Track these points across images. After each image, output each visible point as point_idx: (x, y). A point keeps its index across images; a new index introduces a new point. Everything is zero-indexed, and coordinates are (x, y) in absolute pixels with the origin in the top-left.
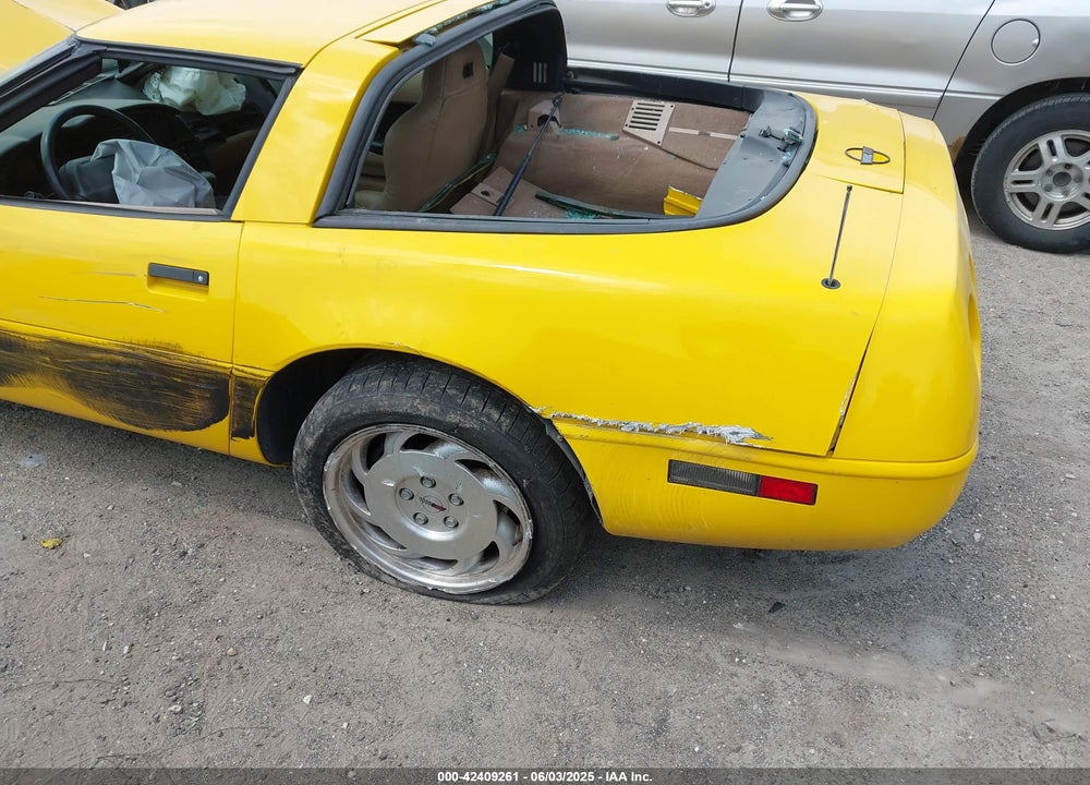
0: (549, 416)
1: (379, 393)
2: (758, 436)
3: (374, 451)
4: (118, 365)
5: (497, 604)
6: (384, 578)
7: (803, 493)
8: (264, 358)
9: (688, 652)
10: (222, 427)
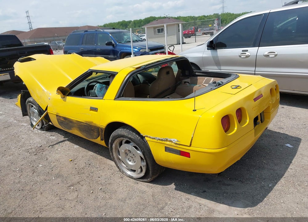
0: (144, 136)
1: (119, 131)
2: (178, 141)
3: (121, 144)
4: (85, 125)
5: (143, 182)
6: (124, 173)
7: (187, 155)
8: (103, 123)
9: (178, 197)
10: (99, 138)
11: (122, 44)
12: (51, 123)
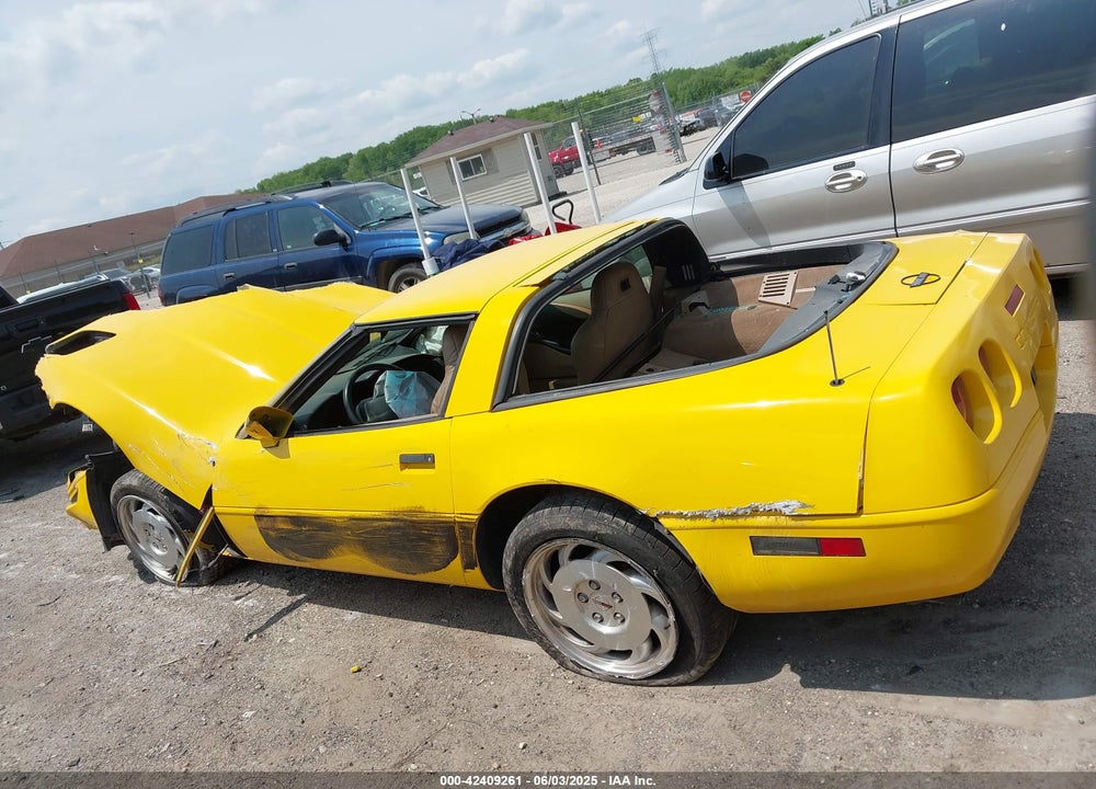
0: (654, 515)
1: (542, 519)
2: (804, 506)
3: (553, 566)
4: (389, 528)
5: (669, 685)
6: (584, 671)
7: (852, 547)
9: (827, 710)
10: (457, 563)
11: (373, 232)
12: (227, 552)
